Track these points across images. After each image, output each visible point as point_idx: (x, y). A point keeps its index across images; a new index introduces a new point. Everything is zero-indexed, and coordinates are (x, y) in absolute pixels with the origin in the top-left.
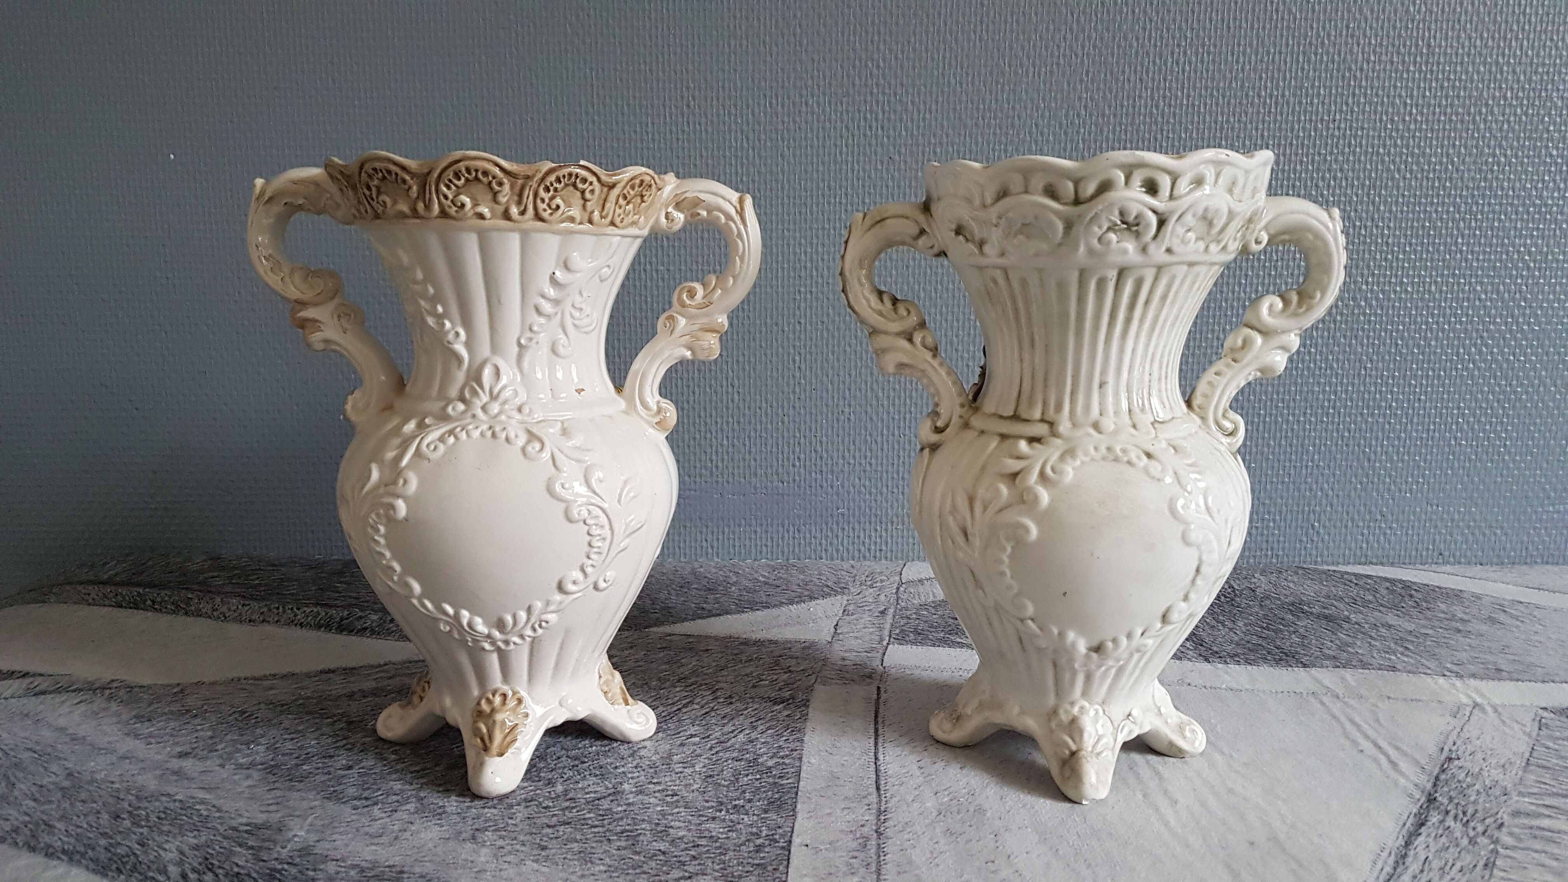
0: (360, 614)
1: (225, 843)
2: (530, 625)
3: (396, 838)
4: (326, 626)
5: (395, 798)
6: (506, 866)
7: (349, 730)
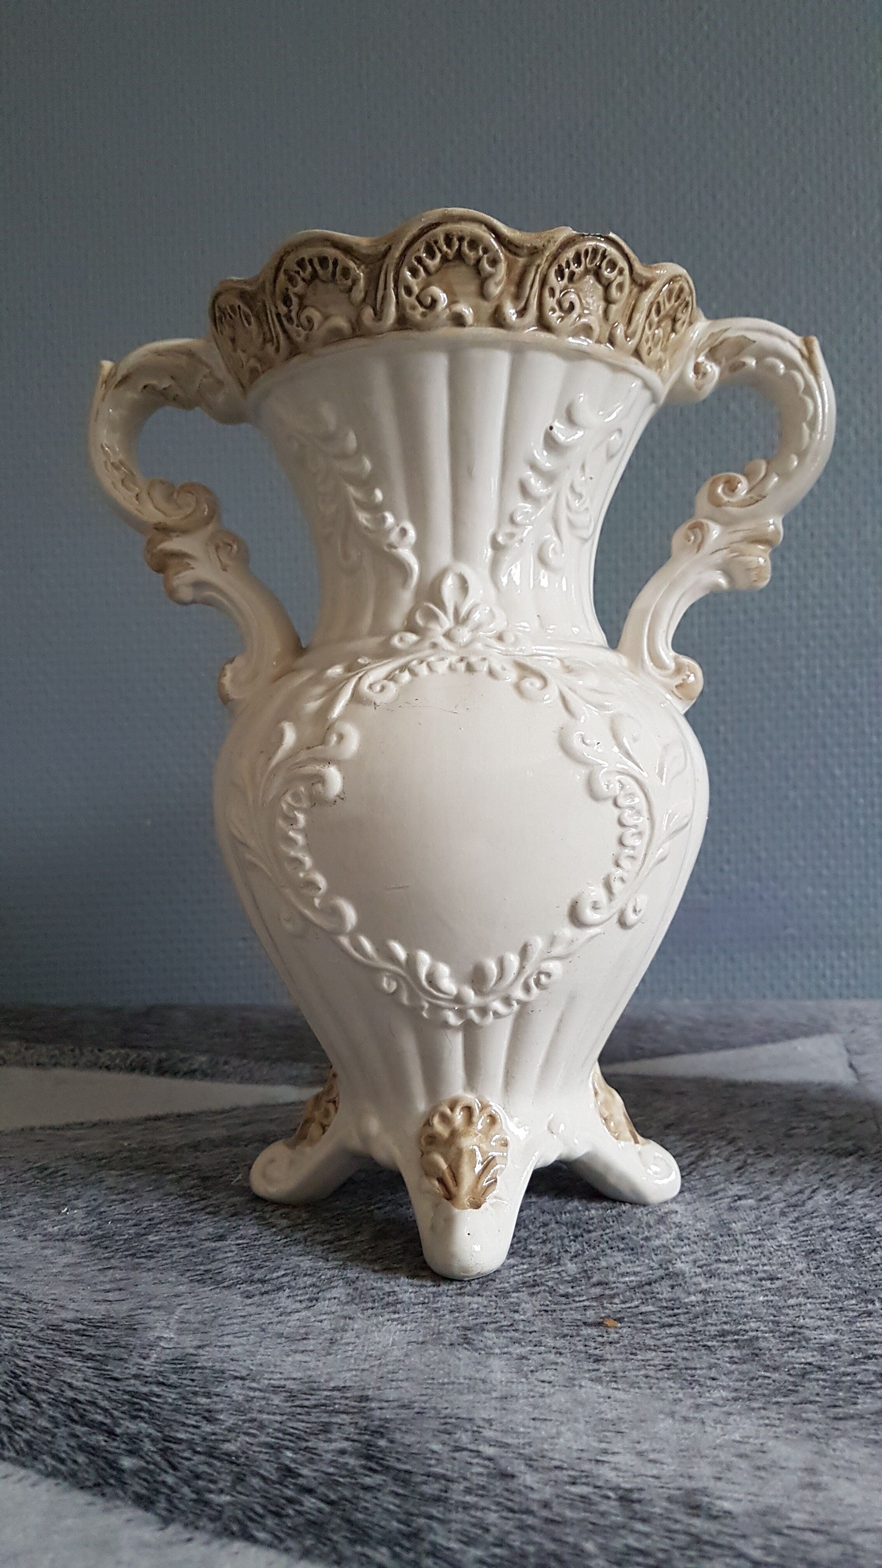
0: (182, 1056)
1: (44, 1351)
2: (522, 980)
3: (332, 1342)
4: (142, 1068)
5: (309, 1281)
6: (547, 1388)
7: (205, 1188)
